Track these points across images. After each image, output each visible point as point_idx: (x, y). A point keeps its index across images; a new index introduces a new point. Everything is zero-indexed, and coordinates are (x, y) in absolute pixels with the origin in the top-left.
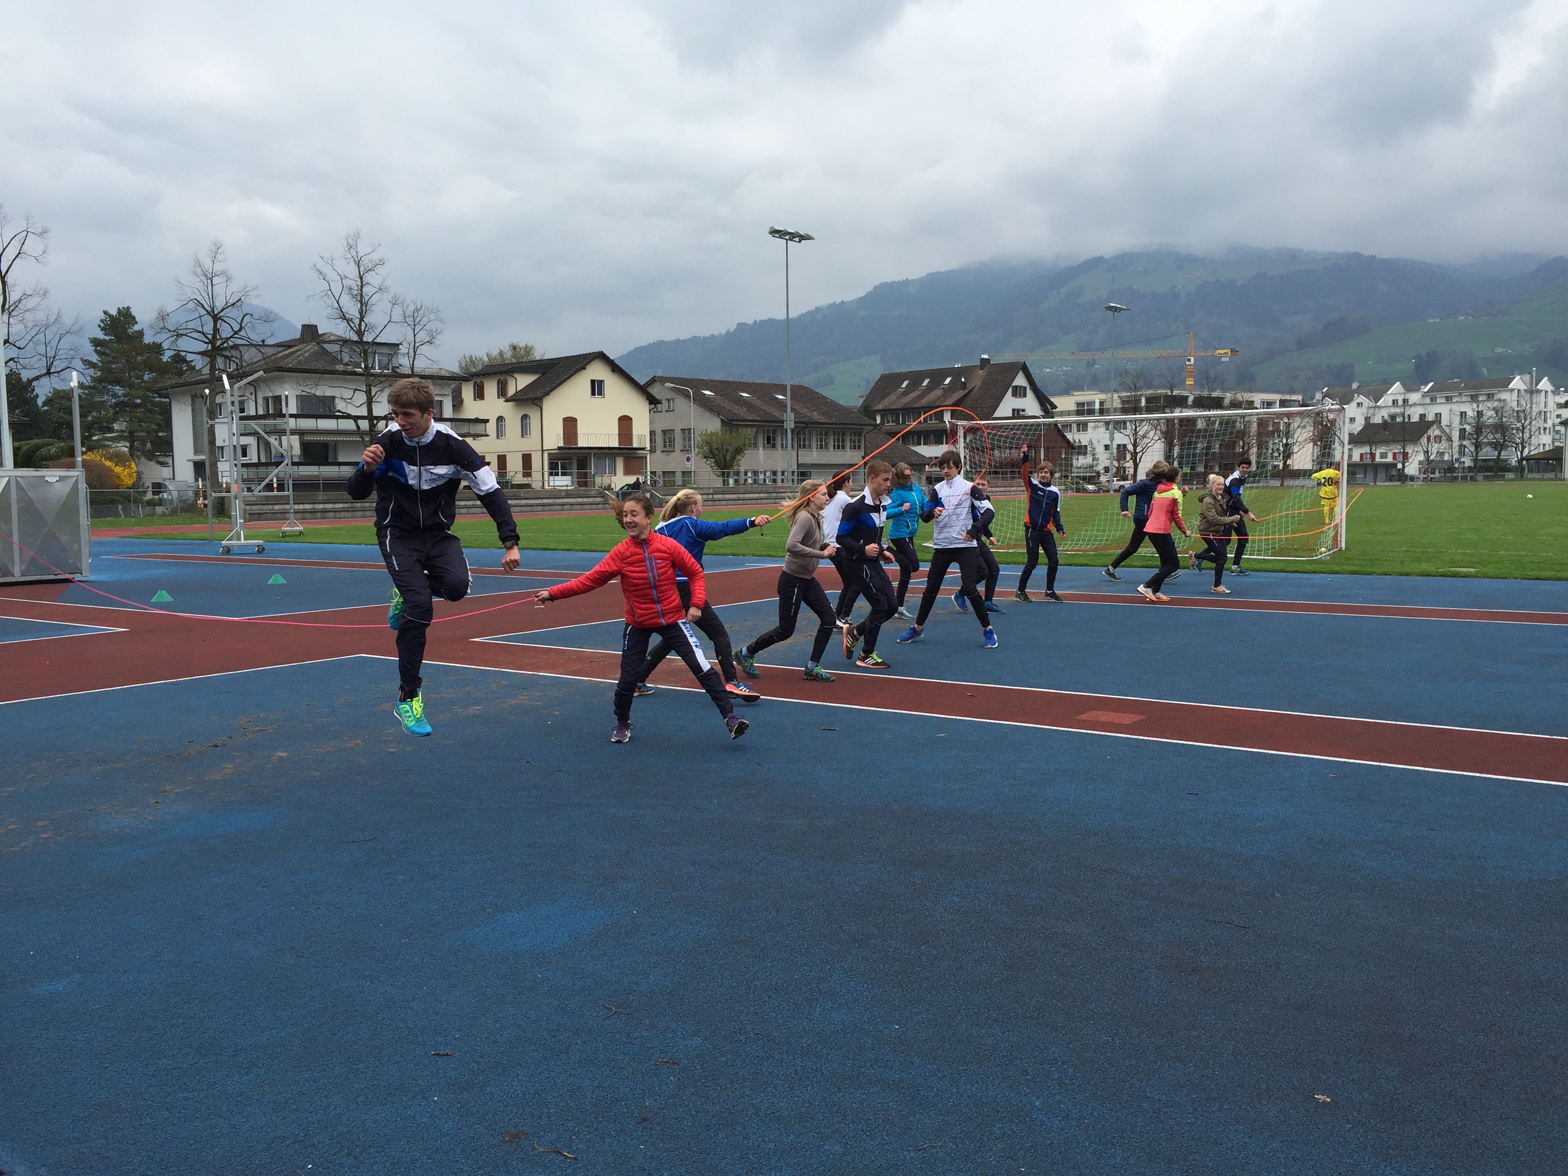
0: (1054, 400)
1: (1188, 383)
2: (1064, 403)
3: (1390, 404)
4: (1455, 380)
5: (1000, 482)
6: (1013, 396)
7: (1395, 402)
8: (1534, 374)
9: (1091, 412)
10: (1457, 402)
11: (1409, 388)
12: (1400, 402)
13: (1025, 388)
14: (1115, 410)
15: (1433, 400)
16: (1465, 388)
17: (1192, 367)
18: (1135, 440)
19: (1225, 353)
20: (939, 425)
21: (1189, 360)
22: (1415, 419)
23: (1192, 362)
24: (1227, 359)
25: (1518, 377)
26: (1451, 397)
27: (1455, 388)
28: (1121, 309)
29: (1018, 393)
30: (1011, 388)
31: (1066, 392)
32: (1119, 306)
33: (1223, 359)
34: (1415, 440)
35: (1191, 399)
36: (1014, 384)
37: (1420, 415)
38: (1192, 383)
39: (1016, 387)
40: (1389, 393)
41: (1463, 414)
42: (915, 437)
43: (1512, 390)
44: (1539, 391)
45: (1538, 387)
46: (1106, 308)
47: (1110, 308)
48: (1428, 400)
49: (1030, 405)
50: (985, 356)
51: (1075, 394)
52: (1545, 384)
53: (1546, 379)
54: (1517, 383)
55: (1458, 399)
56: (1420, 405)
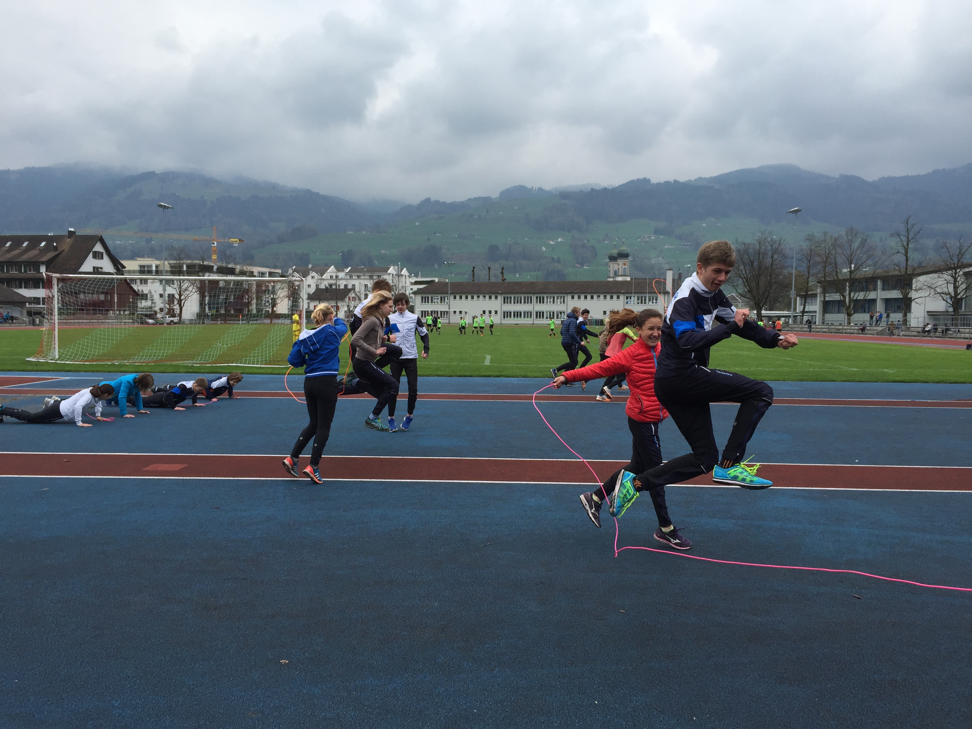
0: (124, 262)
1: (213, 257)
2: (131, 265)
3: (329, 278)
4: (362, 267)
5: (85, 316)
6: (93, 258)
7: (331, 277)
8: (400, 266)
9: (150, 272)
10: (363, 279)
11: (339, 269)
12: (334, 277)
13: (102, 253)
14: (167, 272)
15: (351, 277)
16: (366, 272)
17: (216, 248)
18: (180, 292)
19: (237, 241)
20: (36, 274)
21: (213, 243)
22: (342, 287)
23: (215, 245)
24: (237, 245)
25: (392, 267)
26: (360, 276)
27: (361, 271)
28: (168, 208)
29: (97, 257)
30: (92, 252)
31: (132, 258)
32: (167, 205)
33: (235, 245)
34: (342, 299)
35: (215, 268)
36: (94, 250)
37: (345, 285)
38: (216, 258)
39: (96, 252)
40: (328, 271)
41: (366, 286)
42: (18, 282)
43: (389, 274)
44: (402, 275)
45: (402, 273)
46: (158, 205)
47: (161, 206)
48: (348, 277)
49: (106, 265)
50: (72, 230)
51: (138, 259)
52: (405, 272)
53: (405, 269)
54: (392, 270)
55: (364, 277)
56: (344, 279)
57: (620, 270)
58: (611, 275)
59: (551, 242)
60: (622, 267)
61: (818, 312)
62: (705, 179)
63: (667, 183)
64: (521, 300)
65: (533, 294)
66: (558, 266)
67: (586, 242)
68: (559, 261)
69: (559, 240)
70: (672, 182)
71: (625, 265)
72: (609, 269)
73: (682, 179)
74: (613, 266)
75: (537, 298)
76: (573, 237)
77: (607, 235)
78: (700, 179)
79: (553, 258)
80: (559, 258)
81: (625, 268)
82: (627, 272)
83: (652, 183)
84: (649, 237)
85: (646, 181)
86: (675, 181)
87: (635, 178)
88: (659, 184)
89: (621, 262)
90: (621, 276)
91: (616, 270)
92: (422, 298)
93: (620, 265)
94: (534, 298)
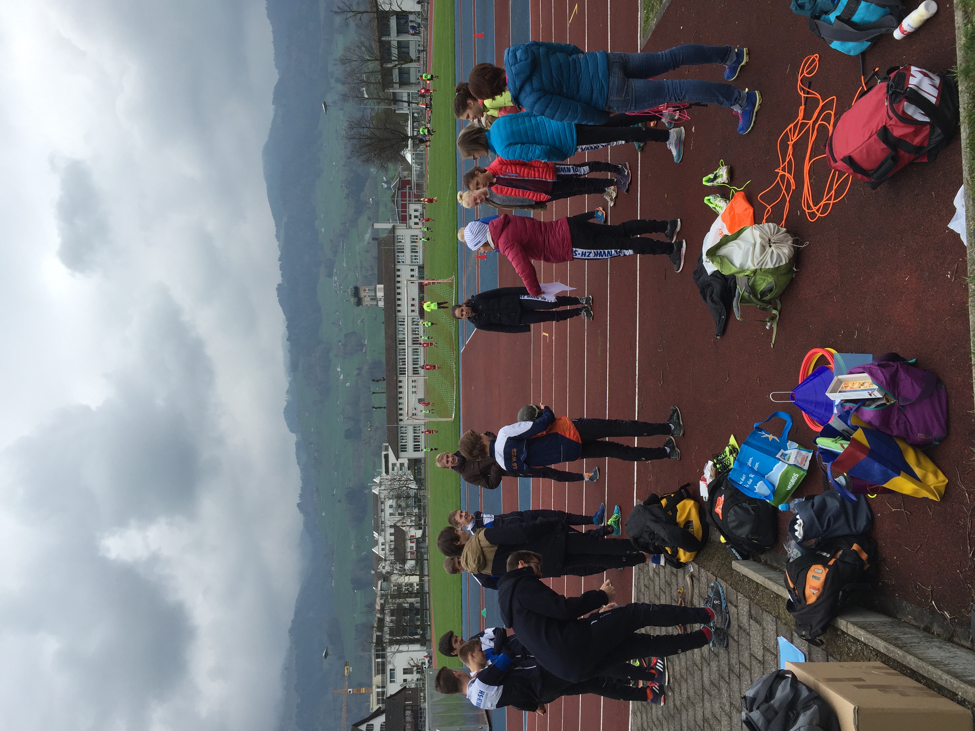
1: (364, 692)
3: (384, 552)
4: (373, 522)
7: (383, 550)
8: (372, 484)
10: (384, 518)
11: (376, 543)
12: (383, 547)
15: (383, 530)
16: (377, 516)
17: (354, 689)
21: (350, 692)
22: (392, 538)
24: (351, 668)
25: (373, 491)
26: (381, 521)
27: (376, 521)
33: (351, 670)
34: (404, 533)
37: (390, 535)
38: (364, 689)
40: (378, 553)
41: (391, 514)
43: (379, 493)
44: (380, 482)
45: (378, 482)
48: (383, 533)
52: (377, 480)
53: (374, 480)
54: (376, 491)
55: (383, 518)
56: (385, 537)
57: (370, 294)
58: (375, 303)
59: (342, 377)
60: (367, 293)
61: (409, 91)
62: (277, 231)
63: (282, 268)
64: (402, 359)
65: (396, 347)
66: (366, 368)
67: (340, 343)
68: (360, 369)
69: (339, 370)
70: (281, 262)
71: (365, 290)
72: (369, 305)
73: (278, 253)
74: (367, 301)
75: (400, 344)
76: (336, 356)
77: (333, 323)
78: (277, 236)
79: (358, 375)
80: (357, 369)
81: (368, 290)
82: (372, 287)
83: (281, 282)
84: (335, 282)
85: (280, 288)
86: (280, 260)
87: (277, 299)
88: (283, 276)
89: (362, 294)
90: (375, 293)
91: (370, 299)
92: (402, 451)
93: (365, 294)
94: (401, 347)
